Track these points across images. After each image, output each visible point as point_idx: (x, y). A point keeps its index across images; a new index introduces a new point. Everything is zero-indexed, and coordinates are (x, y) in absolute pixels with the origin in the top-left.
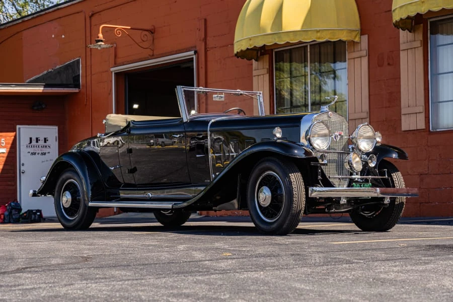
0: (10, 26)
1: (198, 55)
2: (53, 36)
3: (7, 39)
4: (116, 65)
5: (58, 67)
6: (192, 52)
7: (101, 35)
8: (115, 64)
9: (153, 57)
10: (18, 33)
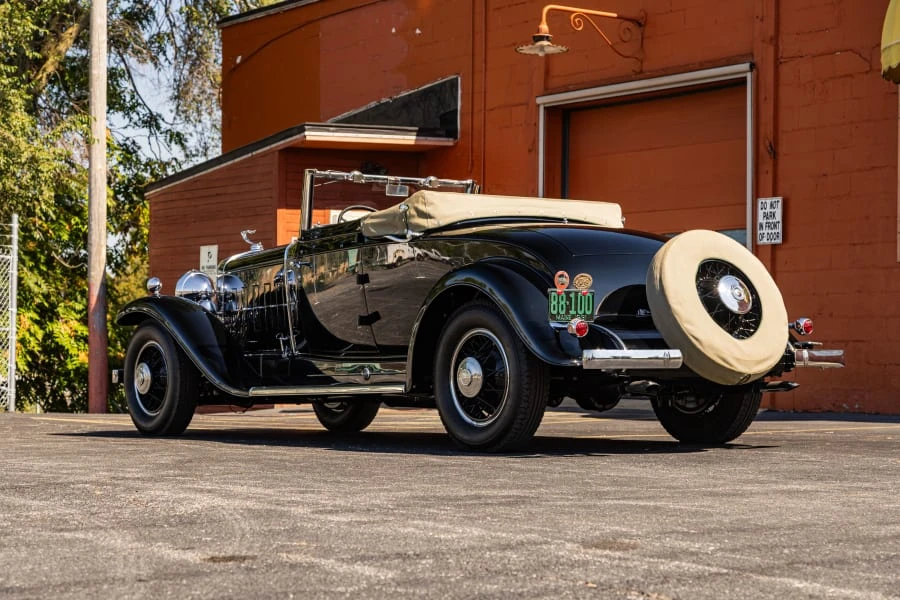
0: (293, 9)
1: (758, 71)
2: (394, 30)
3: (285, 35)
4: (548, 91)
5: (404, 94)
6: (746, 66)
7: (544, 27)
8: (546, 88)
9: (640, 75)
10: (309, 23)
